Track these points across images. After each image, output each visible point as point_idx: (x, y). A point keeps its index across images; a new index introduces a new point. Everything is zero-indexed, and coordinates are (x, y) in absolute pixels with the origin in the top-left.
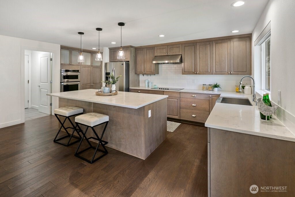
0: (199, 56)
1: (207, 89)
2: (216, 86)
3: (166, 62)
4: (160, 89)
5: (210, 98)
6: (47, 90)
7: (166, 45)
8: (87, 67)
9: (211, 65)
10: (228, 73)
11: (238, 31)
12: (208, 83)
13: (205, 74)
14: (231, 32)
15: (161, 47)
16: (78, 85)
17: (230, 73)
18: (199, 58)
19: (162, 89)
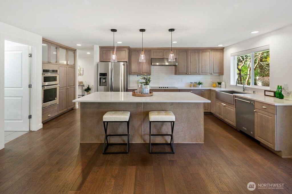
0: (190, 60)
1: (194, 86)
2: (200, 84)
3: (158, 64)
4: (160, 88)
5: (203, 92)
6: (21, 98)
7: (162, 49)
8: (64, 66)
9: (199, 68)
10: (210, 74)
11: (222, 45)
12: (193, 82)
13: (195, 75)
14: (218, 45)
15: (158, 51)
16: (56, 88)
17: (212, 74)
18: (190, 62)
19: (164, 88)
